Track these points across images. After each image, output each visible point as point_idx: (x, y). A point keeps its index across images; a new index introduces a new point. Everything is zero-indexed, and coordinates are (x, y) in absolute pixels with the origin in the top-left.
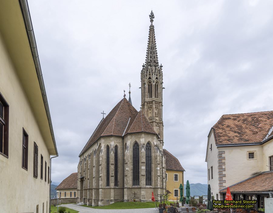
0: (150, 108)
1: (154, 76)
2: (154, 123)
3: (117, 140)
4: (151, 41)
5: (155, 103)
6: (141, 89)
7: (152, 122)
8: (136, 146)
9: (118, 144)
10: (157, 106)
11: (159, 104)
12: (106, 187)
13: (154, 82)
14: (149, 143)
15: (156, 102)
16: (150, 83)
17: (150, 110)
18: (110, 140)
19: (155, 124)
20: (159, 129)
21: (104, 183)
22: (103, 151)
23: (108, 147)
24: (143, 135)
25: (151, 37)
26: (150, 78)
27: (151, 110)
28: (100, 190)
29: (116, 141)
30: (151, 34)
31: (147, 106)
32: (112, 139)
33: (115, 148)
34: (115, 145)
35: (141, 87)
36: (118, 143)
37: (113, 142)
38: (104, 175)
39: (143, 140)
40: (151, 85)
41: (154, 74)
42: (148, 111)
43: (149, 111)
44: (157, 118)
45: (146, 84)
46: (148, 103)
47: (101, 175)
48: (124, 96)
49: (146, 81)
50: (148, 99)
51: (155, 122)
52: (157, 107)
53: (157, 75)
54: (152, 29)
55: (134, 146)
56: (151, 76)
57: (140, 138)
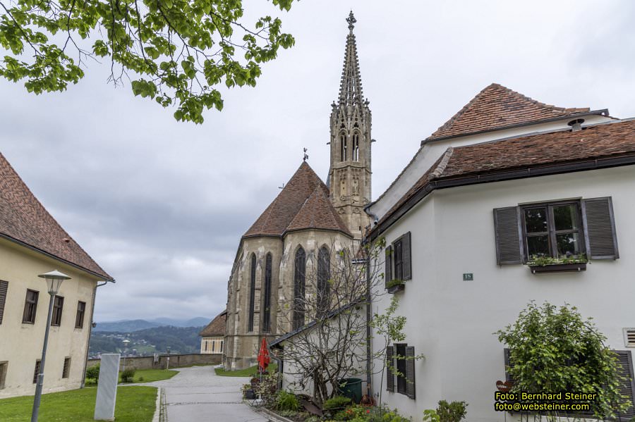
0: (344, 179)
1: (349, 123)
2: (350, 207)
3: (270, 244)
4: (348, 61)
5: (352, 170)
6: (329, 145)
7: (346, 206)
8: (301, 254)
9: (272, 251)
10: (357, 175)
11: (360, 171)
12: (248, 334)
13: (349, 133)
14: (324, 248)
15: (354, 169)
16: (344, 134)
17: (343, 183)
18: (258, 244)
19: (349, 209)
20: (361, 218)
21: (243, 325)
22: (245, 264)
23: (254, 256)
24: (312, 234)
25: (349, 54)
26: (343, 126)
27: (345, 183)
28: (236, 338)
29: (268, 246)
30: (349, 50)
31: (337, 176)
32: (260, 241)
33: (267, 258)
34: (266, 253)
35: (330, 141)
36: (271, 248)
37: (263, 248)
38: (244, 309)
39: (311, 243)
40: (345, 138)
41: (349, 119)
42: (339, 185)
43: (342, 186)
44: (357, 198)
45: (337, 136)
46: (339, 171)
47: (238, 310)
48: (304, 159)
49: (337, 131)
50: (339, 164)
51: (351, 205)
52: (356, 177)
53: (356, 119)
54: (351, 41)
55: (297, 254)
56: (345, 123)
57: (307, 239)
